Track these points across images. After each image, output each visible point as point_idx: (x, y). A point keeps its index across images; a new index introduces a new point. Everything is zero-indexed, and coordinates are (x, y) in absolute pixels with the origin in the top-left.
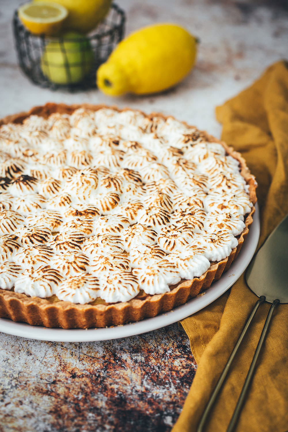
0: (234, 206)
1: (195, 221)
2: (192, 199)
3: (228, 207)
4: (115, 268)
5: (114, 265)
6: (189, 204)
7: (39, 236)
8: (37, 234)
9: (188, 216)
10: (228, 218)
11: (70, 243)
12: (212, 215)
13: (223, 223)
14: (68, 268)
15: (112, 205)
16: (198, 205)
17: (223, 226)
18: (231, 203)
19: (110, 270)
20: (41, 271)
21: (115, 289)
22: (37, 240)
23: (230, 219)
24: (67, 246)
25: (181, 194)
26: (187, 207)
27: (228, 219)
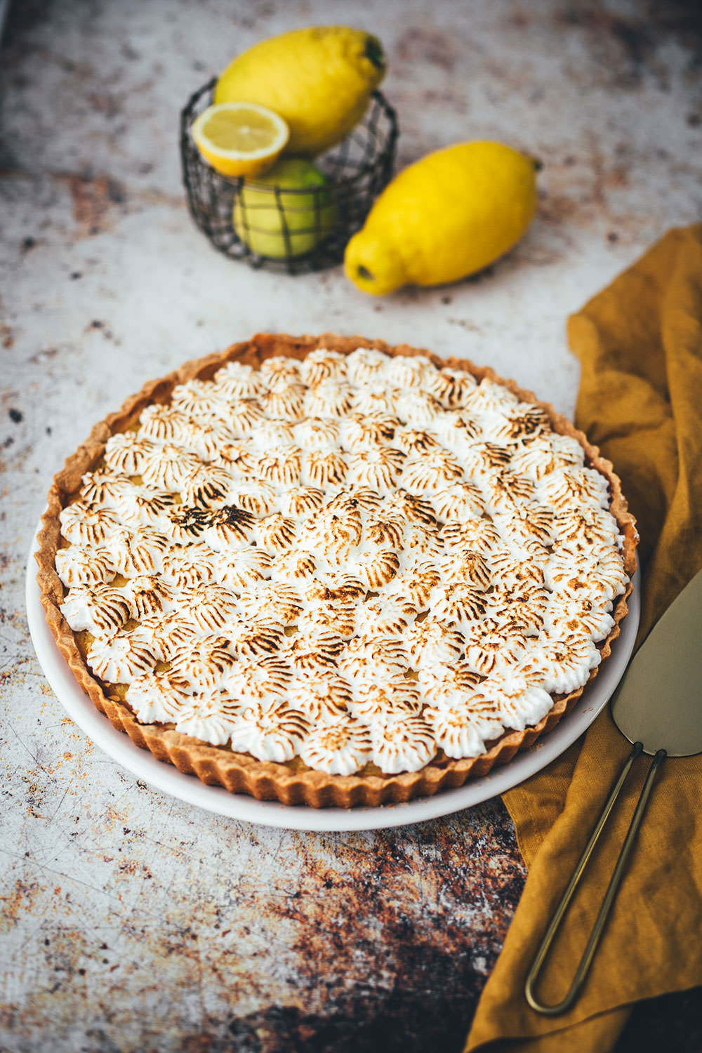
0: (597, 584)
1: (529, 614)
2: (524, 566)
3: (586, 585)
4: (396, 710)
5: (394, 704)
6: (518, 577)
7: (265, 640)
8: (262, 637)
9: (518, 603)
10: (586, 610)
11: (319, 656)
12: (559, 600)
13: (578, 619)
14: (319, 707)
15: (386, 576)
16: (535, 578)
17: (576, 626)
18: (591, 576)
19: (389, 712)
20: (275, 716)
21: (397, 751)
22: (262, 647)
23: (588, 612)
24: (313, 662)
25: (506, 555)
26: (516, 581)
27: (587, 612)
